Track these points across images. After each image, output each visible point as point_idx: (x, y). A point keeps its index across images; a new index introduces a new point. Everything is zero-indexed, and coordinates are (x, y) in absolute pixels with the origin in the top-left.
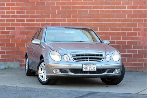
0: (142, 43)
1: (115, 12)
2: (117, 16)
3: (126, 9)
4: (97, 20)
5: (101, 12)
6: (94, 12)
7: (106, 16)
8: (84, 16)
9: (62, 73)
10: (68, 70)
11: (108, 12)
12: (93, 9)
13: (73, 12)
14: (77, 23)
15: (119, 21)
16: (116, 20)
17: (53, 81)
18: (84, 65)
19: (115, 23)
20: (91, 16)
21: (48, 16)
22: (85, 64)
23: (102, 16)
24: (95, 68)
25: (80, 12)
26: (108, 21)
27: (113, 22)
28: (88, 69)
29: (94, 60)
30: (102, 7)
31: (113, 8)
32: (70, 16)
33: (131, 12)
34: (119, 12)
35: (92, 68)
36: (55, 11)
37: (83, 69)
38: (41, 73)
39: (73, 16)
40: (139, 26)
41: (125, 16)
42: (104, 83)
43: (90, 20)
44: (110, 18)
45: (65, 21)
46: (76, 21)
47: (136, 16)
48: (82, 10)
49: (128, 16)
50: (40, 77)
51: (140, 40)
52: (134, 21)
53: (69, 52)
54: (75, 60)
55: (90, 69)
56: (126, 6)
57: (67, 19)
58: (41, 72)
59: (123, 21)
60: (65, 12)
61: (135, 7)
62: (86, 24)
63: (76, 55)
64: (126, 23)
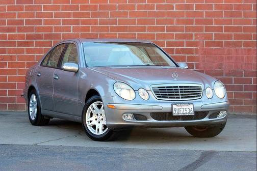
0: (202, 65)
1: (156, 14)
2: (159, 22)
3: (175, 10)
4: (125, 29)
5: (132, 14)
6: (119, 14)
7: (140, 22)
8: (102, 22)
9: (137, 119)
10: (149, 116)
11: (144, 14)
12: (117, 10)
13: (82, 15)
14: (90, 34)
15: (162, 29)
16: (156, 29)
17: (116, 134)
18: (174, 106)
19: (156, 33)
20: (114, 22)
21: (40, 22)
22: (176, 104)
23: (133, 22)
24: (192, 110)
25: (95, 15)
26: (143, 29)
27: (152, 31)
28: (181, 112)
29: (189, 97)
30: (133, 7)
31: (152, 8)
32: (76, 22)
33: (182, 14)
34: (163, 15)
35: (188, 110)
36: (52, 13)
37: (174, 112)
38: (91, 122)
39: (84, 22)
40: (195, 39)
41: (171, 22)
42: (191, 135)
43: (112, 29)
44: (147, 26)
45: (68, 29)
46: (89, 31)
47: (191, 22)
48: (98, 11)
49: (178, 21)
50: (89, 127)
51: (198, 61)
52: (188, 29)
53: (147, 84)
54: (158, 97)
55: (185, 112)
56: (175, 6)
57: (72, 26)
58: (91, 119)
59: (169, 29)
60: (69, 15)
61: (188, 7)
62: (106, 36)
63: (160, 90)
64: (175, 33)
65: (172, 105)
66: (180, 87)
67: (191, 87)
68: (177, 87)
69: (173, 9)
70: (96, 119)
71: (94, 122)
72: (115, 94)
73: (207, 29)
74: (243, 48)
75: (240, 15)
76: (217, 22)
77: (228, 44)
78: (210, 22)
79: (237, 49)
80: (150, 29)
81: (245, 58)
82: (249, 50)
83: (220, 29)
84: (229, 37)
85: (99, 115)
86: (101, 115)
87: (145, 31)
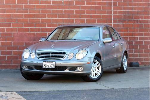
1: (51, 7)
2: (54, 12)
3: (63, 5)
4: (33, 16)
5: (37, 7)
6: (30, 7)
7: (42, 11)
8: (19, 12)
11: (45, 7)
12: (28, 4)
14: (11, 19)
15: (56, 16)
16: (52, 16)
19: (52, 19)
20: (27, 11)
22: (45, 62)
23: (39, 11)
24: (54, 65)
26: (45, 16)
27: (50, 18)
28: (48, 66)
33: (67, 7)
34: (56, 7)
37: (43, 66)
40: (75, 22)
41: (61, 12)
43: (26, 16)
44: (47, 14)
47: (72, 12)
48: (16, 4)
49: (65, 12)
52: (71, 16)
55: (50, 66)
56: (63, 2)
59: (60, 16)
61: (71, 3)
62: (22, 20)
63: (41, 53)
64: (63, 19)
65: (43, 62)
66: (52, 52)
68: (50, 52)
69: (62, 4)
73: (82, 16)
75: (100, 8)
76: (87, 12)
78: (84, 12)
80: (49, 16)
83: (89, 16)
87: (46, 17)
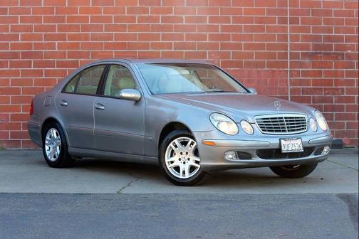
2: (164, 37)
3: (184, 23)
4: (123, 46)
5: (131, 28)
6: (116, 28)
7: (142, 37)
9: (241, 159)
11: (146, 28)
12: (113, 23)
13: (70, 28)
15: (169, 46)
16: (162, 46)
18: (283, 142)
19: (161, 51)
20: (110, 38)
21: (16, 37)
22: (284, 139)
23: (133, 37)
24: (301, 145)
25: (85, 28)
26: (146, 46)
27: (157, 49)
28: (290, 149)
29: (294, 130)
30: (133, 19)
31: (156, 20)
32: (62, 37)
35: (297, 146)
36: (31, 27)
37: (283, 148)
38: (172, 162)
39: (71, 37)
40: (209, 58)
41: (181, 37)
43: (108, 46)
44: (150, 42)
45: (52, 46)
46: (78, 48)
47: (204, 37)
48: (89, 23)
49: (189, 37)
50: (169, 169)
52: (200, 46)
53: (250, 115)
54: (263, 130)
55: (294, 148)
56: (184, 18)
57: (57, 43)
58: (172, 159)
59: (177, 46)
60: (53, 28)
62: (100, 54)
63: (264, 122)
64: (184, 51)
65: (280, 140)
66: (285, 118)
67: (296, 118)
68: (282, 118)
69: (182, 22)
70: (180, 159)
71: (177, 163)
72: (212, 128)
73: (224, 46)
74: (266, 69)
76: (235, 38)
77: (249, 65)
78: (227, 37)
79: (258, 71)
80: (154, 46)
81: (268, 81)
82: (273, 71)
83: (238, 47)
84: (250, 56)
85: (184, 153)
86: (187, 153)
87: (148, 49)
